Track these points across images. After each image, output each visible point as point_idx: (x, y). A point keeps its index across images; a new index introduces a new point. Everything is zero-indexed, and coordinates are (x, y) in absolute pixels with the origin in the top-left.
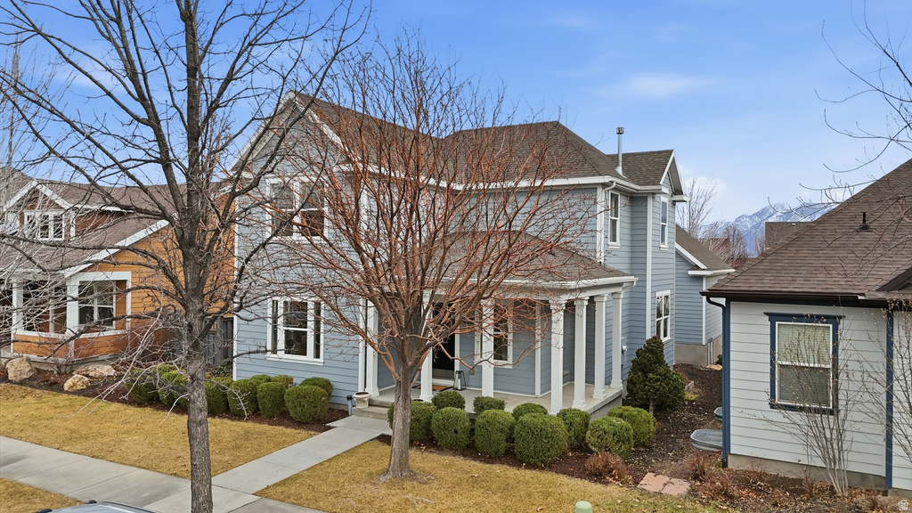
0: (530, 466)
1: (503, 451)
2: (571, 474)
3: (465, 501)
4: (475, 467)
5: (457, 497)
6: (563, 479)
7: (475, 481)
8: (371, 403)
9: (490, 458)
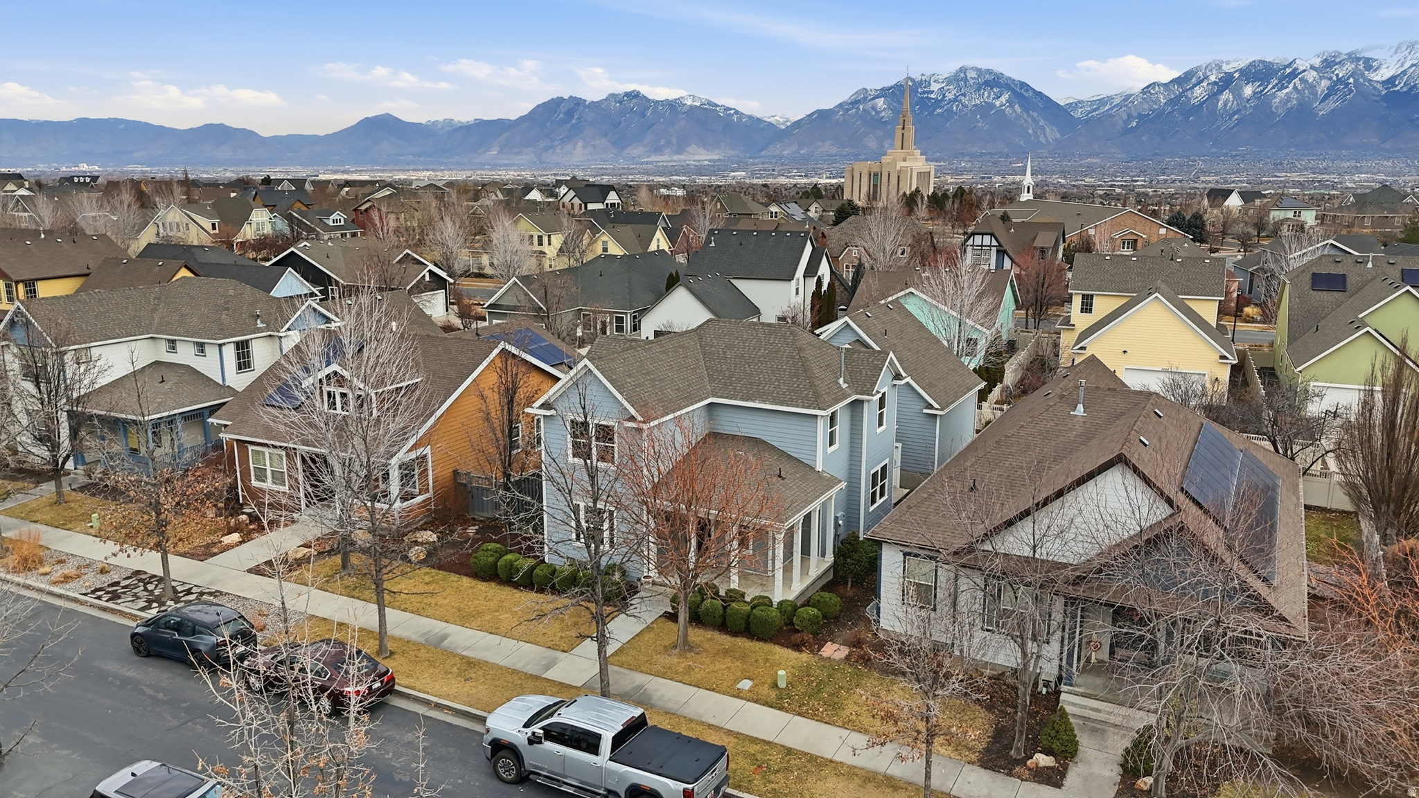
0: (759, 639)
1: (742, 629)
2: (782, 645)
3: (721, 666)
4: (725, 640)
5: (717, 663)
6: (777, 649)
7: (726, 652)
8: (654, 583)
9: (735, 634)
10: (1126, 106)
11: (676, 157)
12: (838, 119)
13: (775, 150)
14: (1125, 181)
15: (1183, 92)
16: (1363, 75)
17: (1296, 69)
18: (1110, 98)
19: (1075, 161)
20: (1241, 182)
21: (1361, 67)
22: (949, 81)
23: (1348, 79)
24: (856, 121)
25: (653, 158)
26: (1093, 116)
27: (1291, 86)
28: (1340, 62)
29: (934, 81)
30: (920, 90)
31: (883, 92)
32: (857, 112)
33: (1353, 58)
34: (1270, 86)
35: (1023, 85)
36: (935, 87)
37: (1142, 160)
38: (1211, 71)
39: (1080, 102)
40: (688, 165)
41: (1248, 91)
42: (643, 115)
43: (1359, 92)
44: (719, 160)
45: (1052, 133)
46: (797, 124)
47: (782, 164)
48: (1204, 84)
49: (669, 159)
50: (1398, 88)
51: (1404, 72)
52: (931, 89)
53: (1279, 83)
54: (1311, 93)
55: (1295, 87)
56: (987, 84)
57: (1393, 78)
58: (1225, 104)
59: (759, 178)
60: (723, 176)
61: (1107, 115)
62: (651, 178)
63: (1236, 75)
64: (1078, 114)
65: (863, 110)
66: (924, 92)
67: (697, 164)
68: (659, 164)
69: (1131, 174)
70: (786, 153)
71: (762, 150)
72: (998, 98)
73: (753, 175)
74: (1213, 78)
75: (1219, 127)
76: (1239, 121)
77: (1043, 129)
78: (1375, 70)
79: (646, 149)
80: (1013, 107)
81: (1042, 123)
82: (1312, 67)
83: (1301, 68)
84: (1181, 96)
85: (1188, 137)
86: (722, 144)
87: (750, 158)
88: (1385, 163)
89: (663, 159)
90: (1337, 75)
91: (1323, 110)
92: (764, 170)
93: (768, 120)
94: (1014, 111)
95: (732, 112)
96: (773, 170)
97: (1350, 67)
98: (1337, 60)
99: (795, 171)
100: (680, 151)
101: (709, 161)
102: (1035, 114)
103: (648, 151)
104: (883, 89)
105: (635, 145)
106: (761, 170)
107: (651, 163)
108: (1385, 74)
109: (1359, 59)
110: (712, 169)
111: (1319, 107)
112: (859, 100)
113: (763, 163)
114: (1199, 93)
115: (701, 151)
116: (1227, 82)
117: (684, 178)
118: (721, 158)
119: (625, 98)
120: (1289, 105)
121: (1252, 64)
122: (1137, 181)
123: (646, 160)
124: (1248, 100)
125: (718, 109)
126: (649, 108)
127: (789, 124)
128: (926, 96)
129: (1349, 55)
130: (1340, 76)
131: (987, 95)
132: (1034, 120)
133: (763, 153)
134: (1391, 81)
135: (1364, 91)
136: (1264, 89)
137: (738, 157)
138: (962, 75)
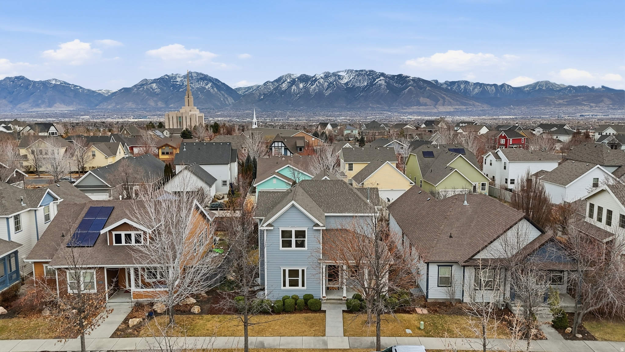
10: (258, 90)
11: (49, 109)
12: (134, 92)
13: (104, 105)
14: (262, 120)
15: (279, 85)
16: (338, 82)
17: (316, 78)
18: (252, 87)
19: (241, 112)
20: (304, 120)
21: (337, 78)
22: (185, 77)
23: (334, 82)
24: (143, 94)
25: (35, 109)
26: (246, 94)
27: (315, 84)
28: (330, 76)
29: (178, 77)
30: (172, 81)
31: (155, 81)
32: (143, 90)
33: (334, 74)
34: (309, 84)
35: (217, 80)
36: (178, 79)
37: (267, 111)
38: (287, 77)
39: (240, 88)
40: (56, 113)
41: (301, 86)
42: (27, 88)
43: (338, 87)
44: (73, 110)
45: (230, 100)
46: (114, 94)
47: (108, 112)
48: (286, 82)
49: (44, 110)
50: (349, 86)
51: (351, 80)
52: (177, 80)
53: (311, 83)
54: (322, 87)
55: (317, 85)
56: (201, 79)
57: (347, 82)
58: (294, 91)
59: (97, 119)
60: (77, 118)
61: (251, 94)
62: (35, 119)
63: (297, 80)
64: (240, 92)
65: (146, 88)
66: (174, 82)
67: (61, 112)
68: (39, 112)
69: (264, 117)
70: (109, 107)
71: (97, 105)
72: (207, 85)
73: (93, 117)
74: (288, 80)
75: (293, 99)
76: (300, 97)
77: (227, 98)
78: (342, 80)
79: (30, 105)
80: (213, 89)
81: (226, 96)
82: (322, 78)
83: (318, 78)
84: (278, 87)
85: (283, 103)
86: (75, 103)
87: (90, 110)
88: (349, 113)
89: (42, 110)
90: (330, 81)
91: (327, 93)
92: (99, 115)
93: (98, 92)
94: (214, 91)
95: (78, 87)
96: (104, 115)
97: (333, 78)
98: (329, 75)
99: (115, 116)
100: (50, 106)
101: (68, 111)
102: (223, 92)
103: (31, 106)
104: (155, 80)
105: (23, 103)
106: (97, 115)
107: (34, 112)
108: (345, 81)
109: (336, 75)
110: (70, 114)
111: (326, 92)
112: (144, 84)
113: (98, 112)
114: (284, 86)
115: (63, 106)
116: (293, 82)
117: (54, 119)
118: (75, 109)
119: (16, 80)
120: (315, 91)
121: (301, 76)
122: (267, 120)
123: (31, 110)
124: (302, 89)
125: (70, 86)
126: (30, 85)
127: (109, 94)
128: (175, 83)
129: (333, 73)
130: (331, 81)
131: (202, 84)
132: (223, 94)
133: (97, 107)
134: (347, 84)
135: (339, 87)
136: (306, 86)
137: (84, 109)
138: (190, 75)
